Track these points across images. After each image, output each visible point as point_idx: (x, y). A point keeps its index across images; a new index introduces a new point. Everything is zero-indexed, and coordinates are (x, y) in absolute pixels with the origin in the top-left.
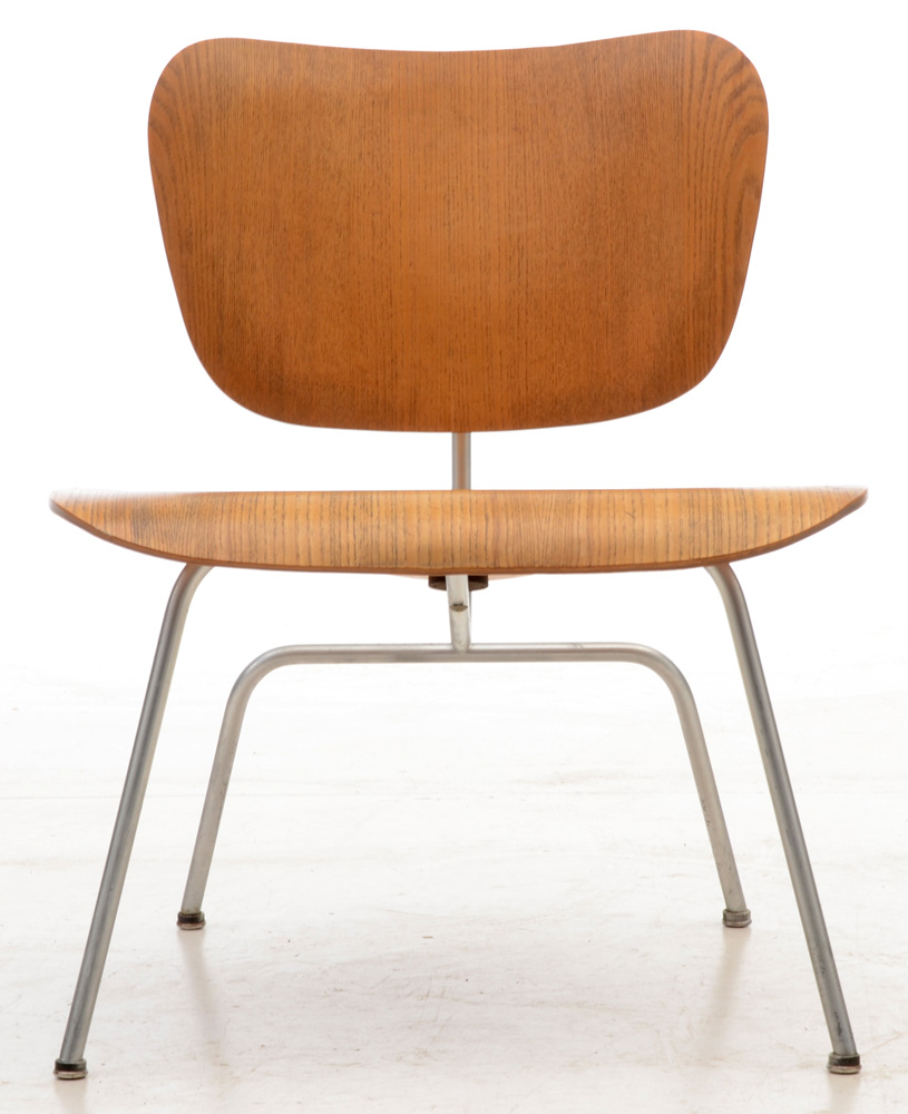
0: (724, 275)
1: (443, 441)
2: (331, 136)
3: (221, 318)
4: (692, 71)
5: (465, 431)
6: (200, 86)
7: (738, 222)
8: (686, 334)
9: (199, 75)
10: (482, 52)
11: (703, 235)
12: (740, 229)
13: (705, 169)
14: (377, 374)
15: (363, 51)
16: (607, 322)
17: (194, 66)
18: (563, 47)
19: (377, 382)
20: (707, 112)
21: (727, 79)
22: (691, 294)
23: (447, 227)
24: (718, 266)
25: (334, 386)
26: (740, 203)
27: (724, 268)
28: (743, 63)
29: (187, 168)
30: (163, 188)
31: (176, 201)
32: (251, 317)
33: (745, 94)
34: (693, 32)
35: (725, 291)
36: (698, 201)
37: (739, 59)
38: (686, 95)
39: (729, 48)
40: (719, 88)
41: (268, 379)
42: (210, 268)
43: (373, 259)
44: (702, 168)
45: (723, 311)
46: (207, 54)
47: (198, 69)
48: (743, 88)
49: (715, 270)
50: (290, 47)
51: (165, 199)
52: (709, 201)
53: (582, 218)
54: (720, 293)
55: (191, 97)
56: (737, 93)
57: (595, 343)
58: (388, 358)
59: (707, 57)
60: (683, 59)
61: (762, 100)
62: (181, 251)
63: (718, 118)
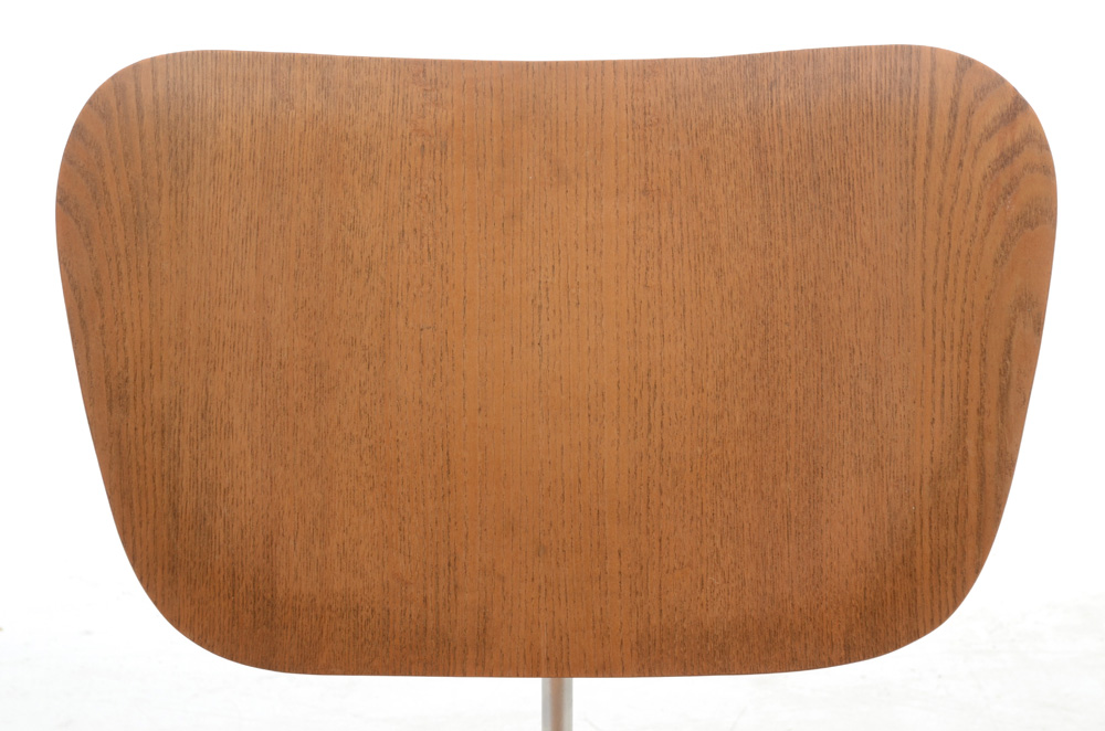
0: (981, 458)
1: (529, 691)
2: (355, 206)
3: (175, 515)
4: (931, 118)
5: (563, 676)
6: (142, 138)
7: (1004, 372)
8: (918, 549)
9: (141, 119)
10: (595, 62)
11: (947, 390)
12: (1009, 384)
13: (950, 282)
14: (425, 588)
15: (407, 62)
16: (789, 516)
17: (132, 102)
18: (722, 61)
19: (425, 600)
20: (955, 190)
21: (989, 134)
22: (926, 486)
23: (537, 347)
24: (970, 443)
25: (357, 610)
26: (1008, 341)
27: (980, 445)
28: (1017, 108)
29: (119, 273)
30: (80, 307)
31: (102, 327)
32: (225, 510)
33: (1019, 162)
34: (933, 51)
35: (982, 484)
36: (938, 334)
37: (1010, 100)
38: (921, 160)
39: (995, 82)
40: (977, 150)
41: (251, 607)
42: (158, 435)
43: (420, 402)
44: (946, 280)
45: (979, 514)
46: (155, 81)
47: (139, 108)
48: (1016, 150)
49: (965, 449)
50: (290, 60)
51: (83, 323)
52: (957, 334)
53: (750, 343)
54: (973, 487)
55: (126, 155)
56: (1006, 159)
57: (769, 546)
58: (443, 561)
59: (957, 95)
60: (917, 96)
61: (1047, 170)
62: (110, 409)
63: (974, 199)
